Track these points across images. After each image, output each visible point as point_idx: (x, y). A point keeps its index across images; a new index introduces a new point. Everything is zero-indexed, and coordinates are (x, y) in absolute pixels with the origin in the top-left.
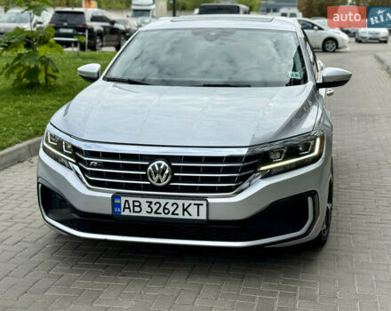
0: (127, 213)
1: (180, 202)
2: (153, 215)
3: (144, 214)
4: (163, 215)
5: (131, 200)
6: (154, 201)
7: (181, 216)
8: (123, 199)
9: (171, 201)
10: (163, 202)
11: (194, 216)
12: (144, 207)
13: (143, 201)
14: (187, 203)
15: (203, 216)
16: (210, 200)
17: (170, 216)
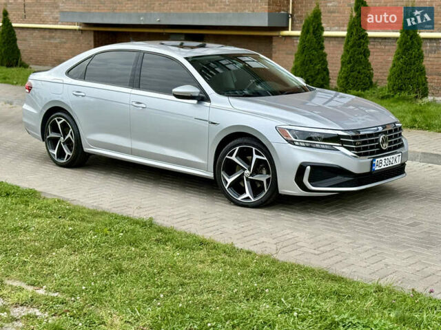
0: (377, 168)
1: (394, 156)
2: (386, 167)
3: (383, 167)
4: (389, 166)
5: (379, 159)
6: (386, 158)
7: (394, 165)
8: (377, 160)
9: (392, 156)
10: (389, 157)
12: (383, 163)
13: (383, 159)
14: (396, 155)
15: (400, 163)
16: (403, 151)
17: (391, 165)
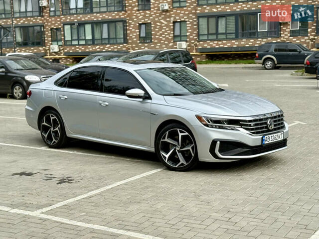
0: (266, 142)
1: (278, 134)
2: (272, 141)
3: (270, 142)
7: (278, 140)
8: (266, 137)
9: (276, 134)
10: (274, 135)
11: (281, 139)
12: (270, 139)
13: (270, 136)
14: (279, 134)
15: (282, 139)
16: (284, 131)
